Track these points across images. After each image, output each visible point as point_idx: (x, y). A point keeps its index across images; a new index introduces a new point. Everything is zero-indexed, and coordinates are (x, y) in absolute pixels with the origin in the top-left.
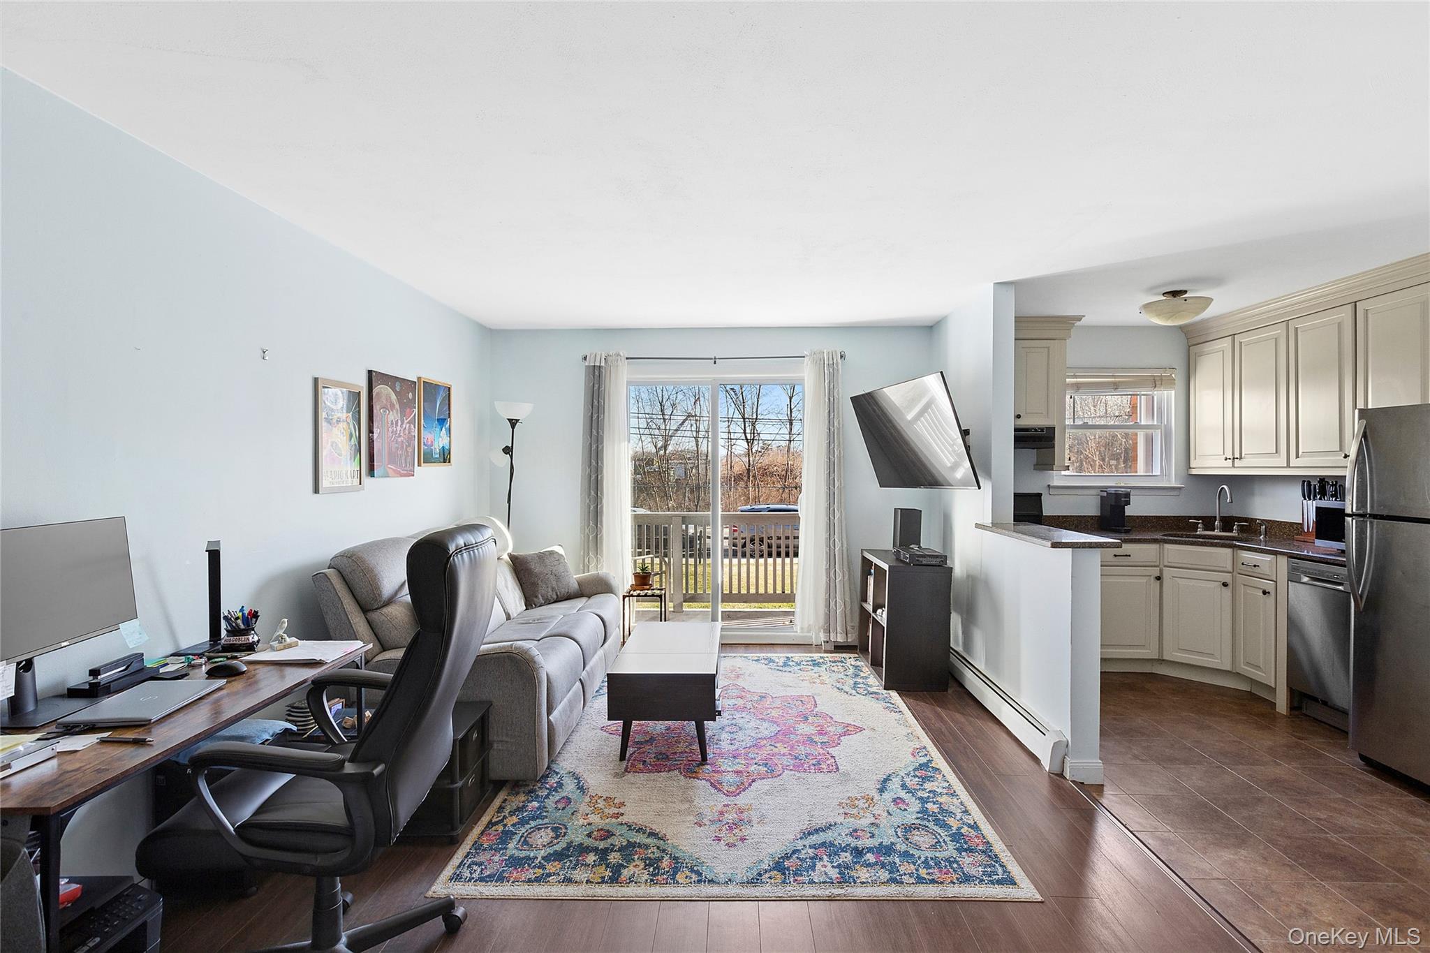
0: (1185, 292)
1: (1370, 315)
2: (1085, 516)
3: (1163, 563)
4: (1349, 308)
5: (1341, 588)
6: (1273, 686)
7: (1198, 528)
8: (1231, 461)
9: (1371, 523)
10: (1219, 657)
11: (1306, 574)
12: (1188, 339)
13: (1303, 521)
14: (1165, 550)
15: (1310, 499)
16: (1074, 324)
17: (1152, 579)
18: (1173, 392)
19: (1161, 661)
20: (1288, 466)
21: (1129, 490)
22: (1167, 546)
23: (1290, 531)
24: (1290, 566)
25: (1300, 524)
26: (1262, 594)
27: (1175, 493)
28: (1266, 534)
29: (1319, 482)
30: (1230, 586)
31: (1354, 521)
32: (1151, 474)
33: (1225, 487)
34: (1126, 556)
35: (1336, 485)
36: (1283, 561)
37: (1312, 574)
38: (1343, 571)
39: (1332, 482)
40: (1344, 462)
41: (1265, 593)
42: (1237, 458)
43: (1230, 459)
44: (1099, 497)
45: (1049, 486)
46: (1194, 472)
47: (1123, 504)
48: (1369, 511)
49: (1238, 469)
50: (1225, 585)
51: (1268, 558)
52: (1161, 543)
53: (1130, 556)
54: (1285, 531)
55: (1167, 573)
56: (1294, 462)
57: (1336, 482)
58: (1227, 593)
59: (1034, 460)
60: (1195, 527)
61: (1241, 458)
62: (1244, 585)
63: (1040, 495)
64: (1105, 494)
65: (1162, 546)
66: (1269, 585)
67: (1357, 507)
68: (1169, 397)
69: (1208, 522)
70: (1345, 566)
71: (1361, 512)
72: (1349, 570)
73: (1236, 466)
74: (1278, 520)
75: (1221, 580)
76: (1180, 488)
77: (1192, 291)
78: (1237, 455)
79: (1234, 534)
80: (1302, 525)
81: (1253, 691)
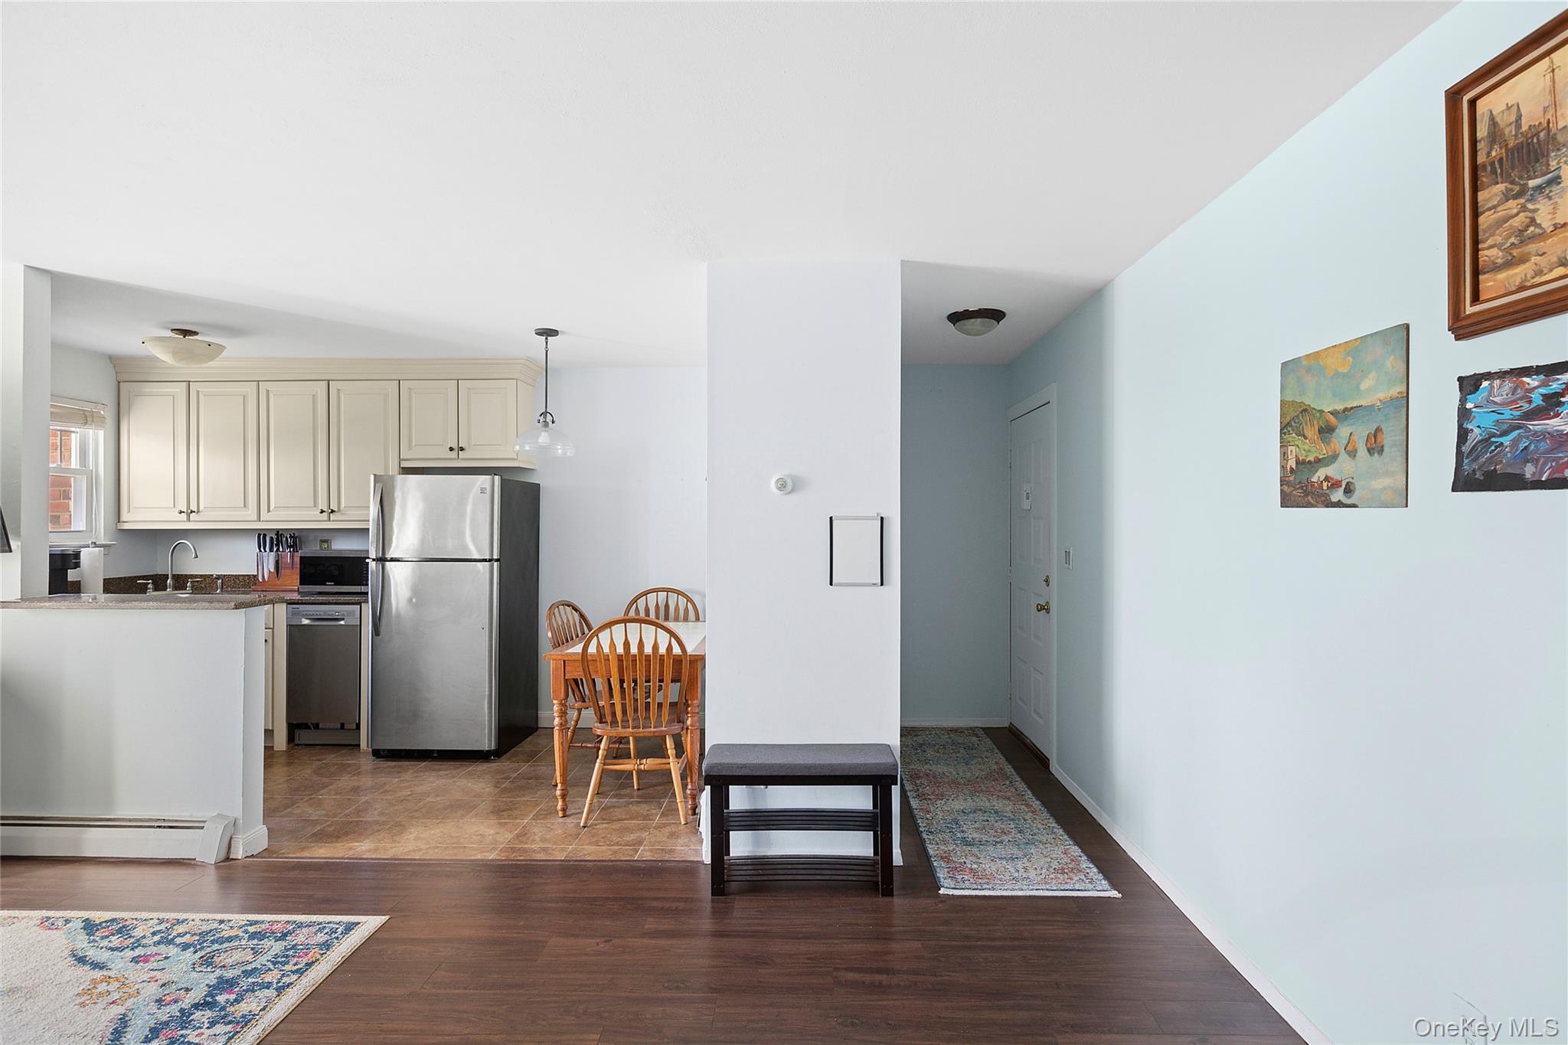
0: (195, 333)
1: (340, 395)
4: (323, 384)
7: (147, 589)
8: (186, 514)
11: (306, 616)
12: (116, 373)
13: (258, 573)
15: (265, 551)
18: (101, 433)
20: (259, 520)
24: (290, 612)
29: (276, 534)
32: (69, 530)
33: (184, 542)
35: (294, 537)
36: (281, 608)
37: (312, 615)
40: (319, 517)
42: (194, 512)
43: (184, 512)
46: (126, 526)
49: (192, 523)
54: (241, 583)
56: (264, 515)
60: (144, 588)
61: (198, 511)
66: (267, 633)
68: (98, 437)
73: (192, 520)
74: (234, 574)
76: (115, 545)
77: (203, 334)
78: (194, 509)
80: (256, 576)
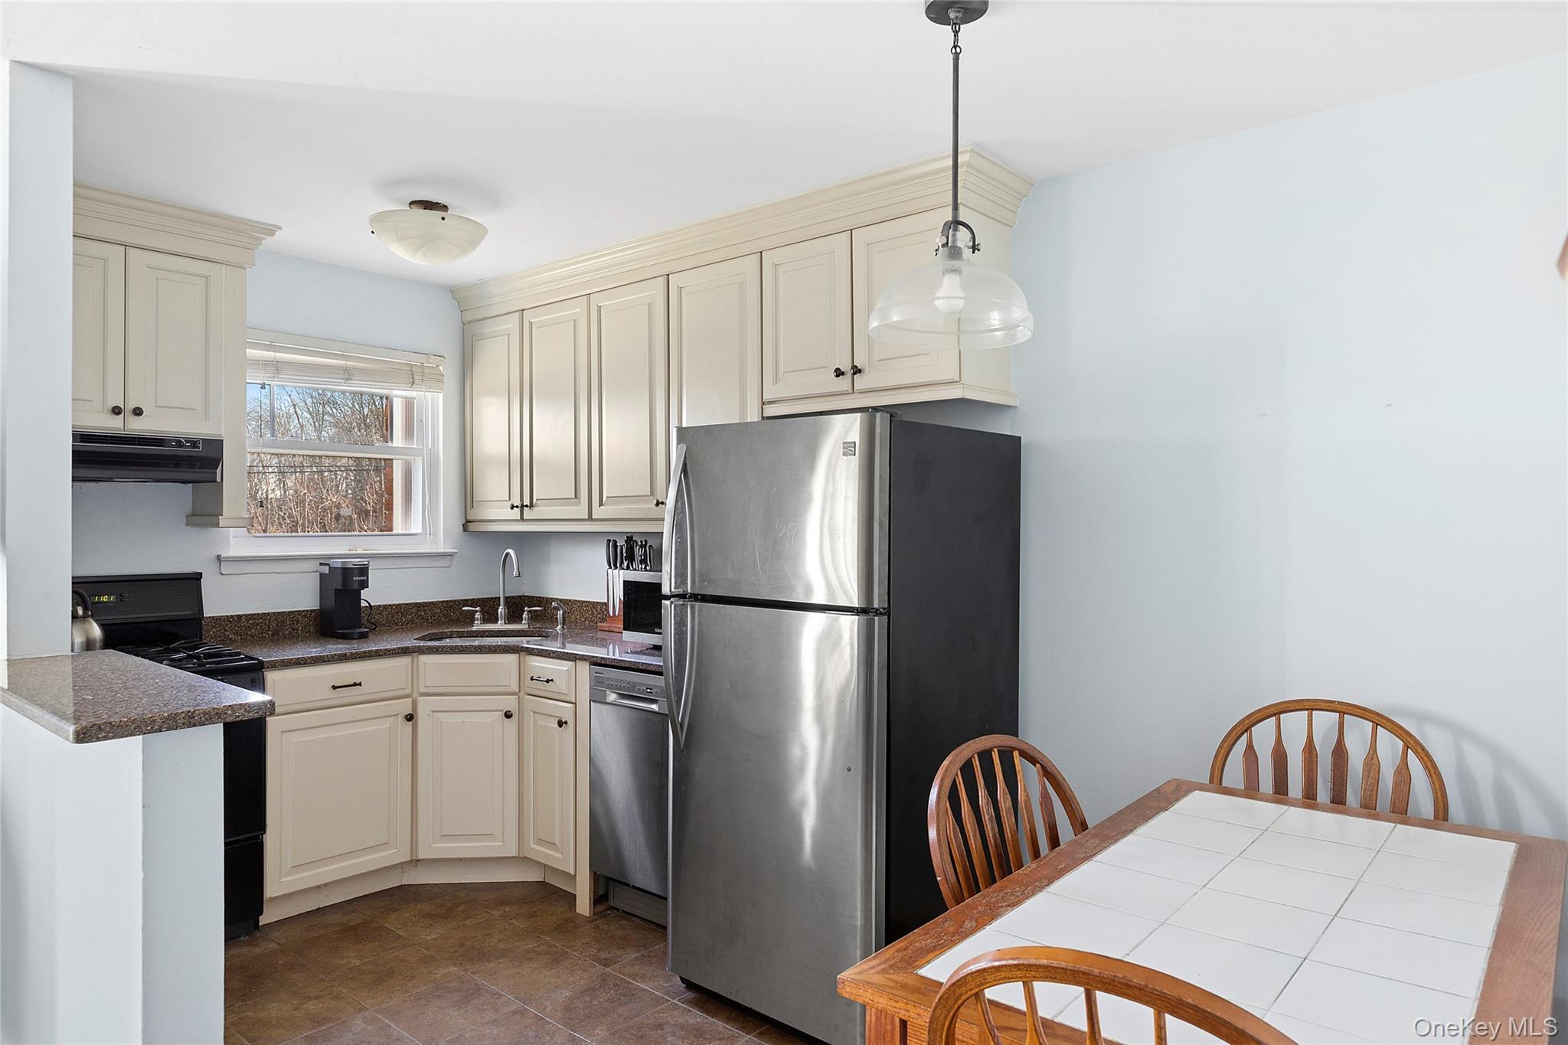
0: (446, 207)
1: (683, 293)
2: (293, 612)
3: (418, 689)
4: (662, 281)
5: (655, 707)
6: (572, 873)
7: (474, 620)
8: (518, 510)
9: (692, 607)
10: (501, 839)
11: (612, 688)
12: (460, 311)
13: (608, 600)
14: (421, 666)
15: (616, 568)
16: (260, 239)
17: (401, 719)
18: (440, 396)
19: (415, 862)
20: (590, 518)
21: (365, 561)
22: (425, 659)
23: (592, 615)
24: (593, 678)
25: (606, 603)
26: (557, 726)
27: (445, 562)
28: (564, 624)
29: (626, 541)
30: (515, 716)
31: (673, 606)
33: (510, 551)
34: (355, 685)
35: (645, 546)
36: (584, 668)
37: (620, 688)
38: (659, 681)
39: (642, 542)
40: (656, 512)
41: (560, 724)
42: (527, 506)
43: (517, 507)
44: (318, 574)
45: (219, 557)
47: (356, 587)
48: (689, 591)
49: (529, 523)
50: (508, 715)
51: (564, 666)
52: (415, 654)
53: (360, 684)
54: (587, 615)
55: (425, 706)
56: (596, 512)
57: (646, 541)
58: (511, 725)
59: (187, 505)
60: (470, 618)
61: (531, 506)
62: (534, 712)
63: (198, 577)
64: (326, 569)
65: (415, 659)
66: (565, 710)
67: (676, 583)
68: (435, 403)
69: (488, 607)
70: (661, 674)
71: (680, 591)
72: (667, 683)
73: (525, 518)
74: (578, 599)
75: (500, 708)
76: (451, 555)
77: (456, 207)
78: (527, 502)
79: (524, 625)
80: (606, 604)
81: (546, 881)
